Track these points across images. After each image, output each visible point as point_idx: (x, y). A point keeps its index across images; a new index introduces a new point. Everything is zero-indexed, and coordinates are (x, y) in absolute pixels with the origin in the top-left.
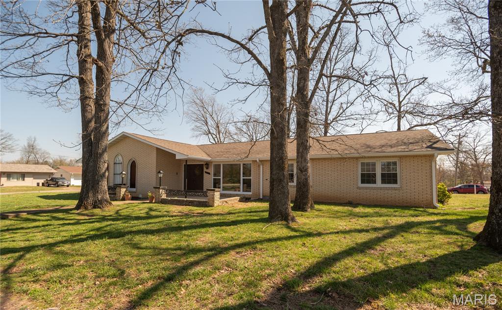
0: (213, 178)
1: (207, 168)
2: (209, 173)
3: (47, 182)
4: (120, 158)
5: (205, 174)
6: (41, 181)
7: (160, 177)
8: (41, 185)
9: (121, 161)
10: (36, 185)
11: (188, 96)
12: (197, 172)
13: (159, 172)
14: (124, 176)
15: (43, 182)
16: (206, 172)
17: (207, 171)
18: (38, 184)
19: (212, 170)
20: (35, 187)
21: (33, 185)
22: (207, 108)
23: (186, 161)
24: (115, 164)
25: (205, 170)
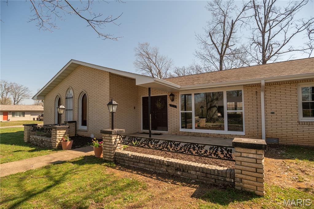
0: (181, 112)
1: (173, 100)
2: (175, 107)
3: (39, 118)
4: (71, 91)
5: (169, 108)
6: (36, 117)
7: (112, 113)
8: (36, 119)
9: (72, 95)
10: (32, 120)
11: (136, 50)
12: (159, 105)
13: (110, 103)
14: (62, 112)
15: (37, 117)
16: (171, 105)
17: (172, 103)
18: (34, 119)
19: (179, 102)
20: (32, 121)
21: (31, 120)
22: (151, 59)
23: (149, 89)
24: (66, 98)
25: (169, 102)
